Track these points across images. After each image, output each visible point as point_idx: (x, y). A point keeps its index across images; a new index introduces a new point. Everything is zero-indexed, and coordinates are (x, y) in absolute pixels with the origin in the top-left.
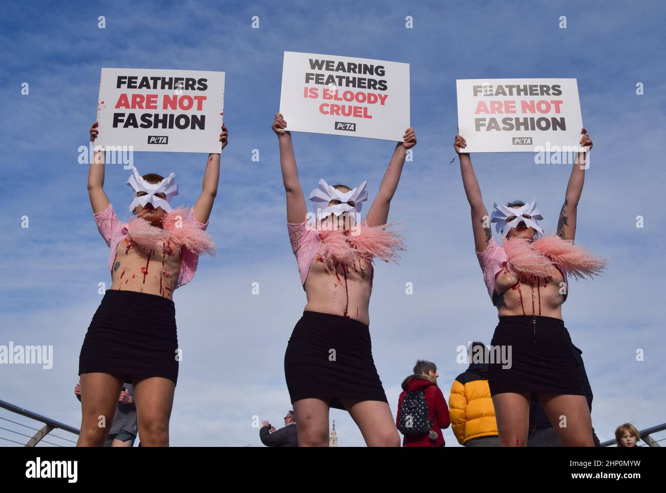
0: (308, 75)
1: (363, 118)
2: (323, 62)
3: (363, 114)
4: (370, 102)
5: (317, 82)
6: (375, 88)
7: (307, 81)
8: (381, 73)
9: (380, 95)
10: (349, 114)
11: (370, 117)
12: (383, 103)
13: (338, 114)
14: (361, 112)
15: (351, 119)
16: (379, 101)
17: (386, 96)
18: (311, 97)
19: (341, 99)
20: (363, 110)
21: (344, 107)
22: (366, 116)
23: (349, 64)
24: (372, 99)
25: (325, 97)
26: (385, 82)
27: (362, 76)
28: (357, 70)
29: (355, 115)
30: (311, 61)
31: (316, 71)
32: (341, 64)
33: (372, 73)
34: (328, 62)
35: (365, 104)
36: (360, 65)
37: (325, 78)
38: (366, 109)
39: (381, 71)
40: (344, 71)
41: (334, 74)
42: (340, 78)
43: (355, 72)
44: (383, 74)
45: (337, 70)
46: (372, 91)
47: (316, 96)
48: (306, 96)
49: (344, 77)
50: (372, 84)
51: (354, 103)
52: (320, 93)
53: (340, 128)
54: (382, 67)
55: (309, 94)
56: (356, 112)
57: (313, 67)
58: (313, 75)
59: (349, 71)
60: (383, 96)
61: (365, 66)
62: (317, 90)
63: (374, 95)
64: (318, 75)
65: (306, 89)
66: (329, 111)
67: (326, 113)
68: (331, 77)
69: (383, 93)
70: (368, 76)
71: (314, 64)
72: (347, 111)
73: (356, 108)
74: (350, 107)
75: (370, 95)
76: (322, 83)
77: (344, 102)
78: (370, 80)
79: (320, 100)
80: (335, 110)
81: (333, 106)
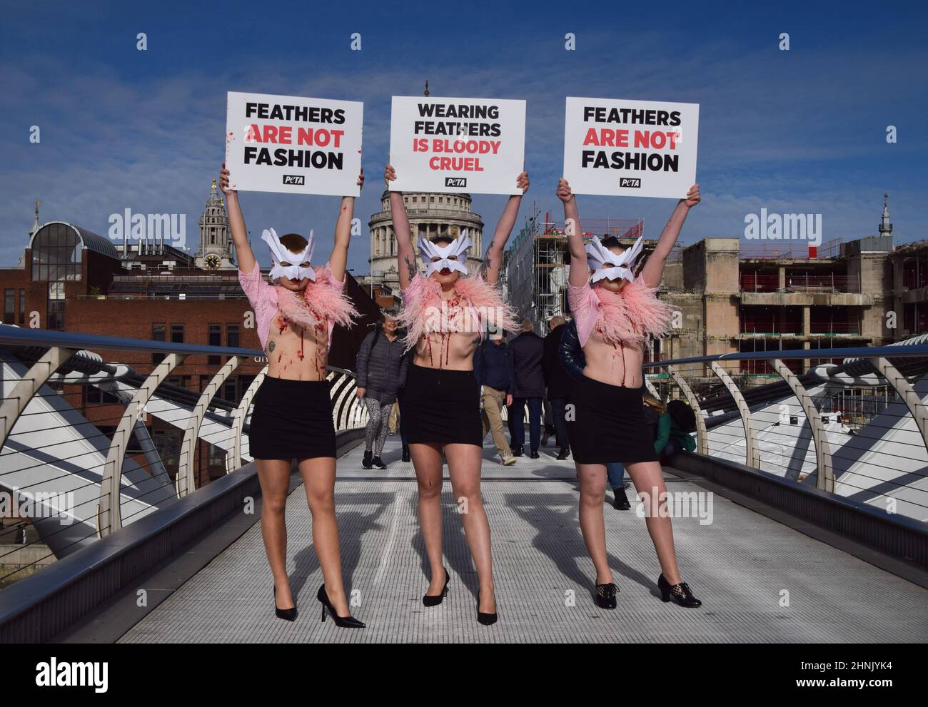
0: (417, 123)
1: (474, 172)
2: (433, 106)
3: (474, 167)
4: (482, 151)
5: (427, 132)
6: (487, 135)
7: (417, 132)
8: (494, 115)
9: (492, 143)
10: (459, 168)
11: (482, 169)
12: (495, 152)
13: (448, 169)
14: (472, 164)
15: (461, 174)
16: (491, 149)
17: (499, 143)
18: (421, 150)
19: (451, 151)
20: (474, 162)
21: (454, 159)
22: (478, 169)
23: (461, 107)
24: (485, 147)
25: (435, 150)
26: (499, 126)
27: (474, 120)
28: (469, 114)
29: (466, 169)
30: (420, 106)
31: (426, 119)
32: (452, 107)
33: (484, 117)
34: (438, 106)
35: (477, 155)
36: (472, 107)
37: (435, 126)
38: (477, 160)
39: (494, 112)
40: (455, 116)
41: (445, 120)
42: (451, 125)
43: (466, 116)
44: (497, 116)
45: (448, 115)
46: (484, 138)
47: (426, 148)
48: (415, 149)
49: (454, 124)
50: (484, 130)
51: (466, 154)
52: (430, 144)
53: (451, 185)
54: (496, 108)
55: (419, 146)
56: (466, 164)
57: (422, 114)
58: (422, 123)
59: (460, 116)
60: (495, 143)
61: (478, 107)
62: (426, 141)
63: (486, 143)
64: (427, 123)
65: (416, 140)
66: (440, 166)
67: (436, 168)
68: (441, 124)
69: (495, 139)
70: (480, 120)
71: (424, 110)
72: (457, 165)
73: (467, 160)
74: (461, 160)
75: (482, 143)
76: (432, 133)
77: (455, 155)
78: (482, 125)
79: (430, 154)
80: (446, 164)
81: (443, 159)
